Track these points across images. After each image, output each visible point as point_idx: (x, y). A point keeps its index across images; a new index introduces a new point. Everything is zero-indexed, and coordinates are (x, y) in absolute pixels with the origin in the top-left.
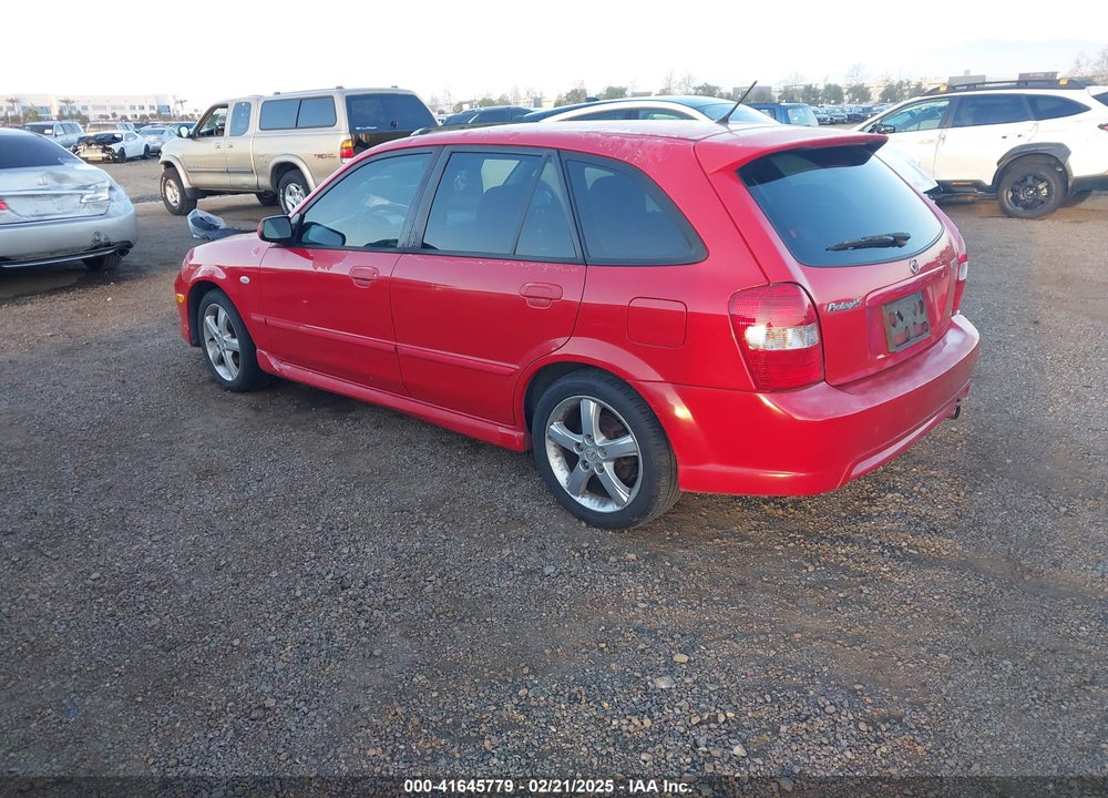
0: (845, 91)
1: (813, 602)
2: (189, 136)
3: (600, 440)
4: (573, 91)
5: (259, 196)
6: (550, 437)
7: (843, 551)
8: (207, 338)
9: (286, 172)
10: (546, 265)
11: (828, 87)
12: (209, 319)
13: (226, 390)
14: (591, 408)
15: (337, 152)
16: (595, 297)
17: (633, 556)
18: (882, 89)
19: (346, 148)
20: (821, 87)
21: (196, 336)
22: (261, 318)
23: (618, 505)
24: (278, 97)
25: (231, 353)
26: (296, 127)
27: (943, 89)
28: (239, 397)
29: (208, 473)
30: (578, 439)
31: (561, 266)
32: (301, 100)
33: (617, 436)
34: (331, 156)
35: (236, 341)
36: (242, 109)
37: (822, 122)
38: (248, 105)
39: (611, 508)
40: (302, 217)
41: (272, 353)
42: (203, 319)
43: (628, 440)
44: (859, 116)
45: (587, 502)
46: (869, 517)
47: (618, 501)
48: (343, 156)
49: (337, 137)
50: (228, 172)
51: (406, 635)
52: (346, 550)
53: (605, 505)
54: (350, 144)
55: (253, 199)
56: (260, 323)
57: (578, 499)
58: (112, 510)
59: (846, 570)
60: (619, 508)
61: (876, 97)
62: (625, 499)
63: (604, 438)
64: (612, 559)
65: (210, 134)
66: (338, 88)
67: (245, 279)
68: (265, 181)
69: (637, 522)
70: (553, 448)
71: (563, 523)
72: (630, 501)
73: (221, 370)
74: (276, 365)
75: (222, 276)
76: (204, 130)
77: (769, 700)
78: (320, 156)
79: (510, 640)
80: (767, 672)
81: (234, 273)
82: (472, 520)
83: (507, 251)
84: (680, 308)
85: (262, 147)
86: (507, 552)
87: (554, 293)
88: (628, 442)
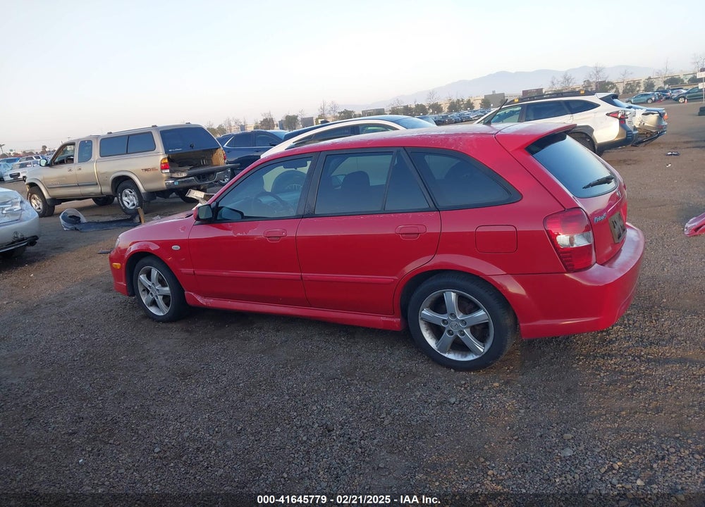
0: (427, 107)
1: (616, 393)
2: (47, 165)
3: (460, 316)
4: (264, 120)
5: (95, 199)
6: (422, 319)
7: (612, 362)
8: (140, 289)
9: (122, 182)
10: (411, 214)
11: (417, 106)
12: (142, 277)
13: (158, 322)
14: (451, 297)
15: (158, 165)
16: (449, 229)
17: (496, 384)
18: (448, 105)
19: (164, 163)
20: (413, 106)
21: (132, 289)
22: (190, 271)
23: (476, 355)
24: (110, 136)
25: (162, 297)
26: (127, 153)
27: (517, 101)
28: (170, 325)
29: (184, 375)
30: (444, 317)
31: (421, 213)
32: (129, 136)
33: (470, 312)
34: (154, 169)
35: (167, 289)
36: (86, 145)
37: (438, 123)
38: (90, 142)
39: (470, 358)
40: (218, 204)
41: (198, 293)
42: (137, 276)
43: (481, 313)
44: (441, 121)
45: (451, 356)
46: (611, 342)
47: (476, 352)
48: (163, 168)
49: (158, 157)
50: (78, 186)
51: (391, 452)
52: (314, 408)
53: (466, 356)
54: (166, 161)
55: (90, 202)
56: (190, 274)
57: (446, 355)
58: (136, 407)
59: (621, 372)
60: (478, 356)
61: (445, 109)
62: (482, 350)
63: (462, 314)
64: (486, 388)
65: (62, 162)
66: (153, 126)
67: (176, 248)
68: (107, 189)
69: (492, 363)
70: (424, 326)
71: (440, 372)
72: (485, 351)
73: (153, 310)
74: (201, 300)
75: (154, 247)
76: (57, 160)
77: (635, 451)
78: (146, 170)
79: (458, 445)
80: (621, 436)
81: (166, 245)
82: (381, 378)
83: (378, 209)
84: (512, 229)
85: (103, 168)
86: (418, 394)
87: (422, 230)
88: (481, 314)
